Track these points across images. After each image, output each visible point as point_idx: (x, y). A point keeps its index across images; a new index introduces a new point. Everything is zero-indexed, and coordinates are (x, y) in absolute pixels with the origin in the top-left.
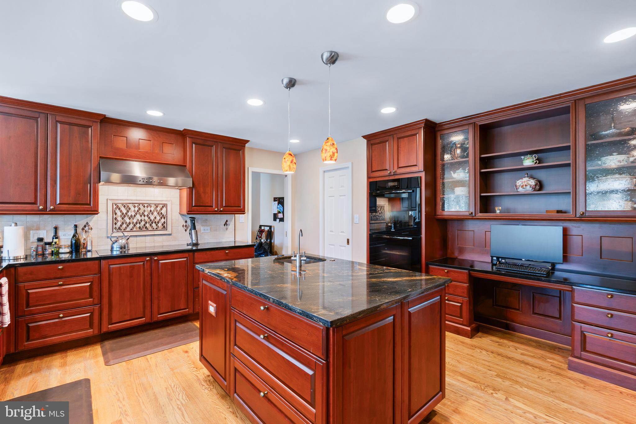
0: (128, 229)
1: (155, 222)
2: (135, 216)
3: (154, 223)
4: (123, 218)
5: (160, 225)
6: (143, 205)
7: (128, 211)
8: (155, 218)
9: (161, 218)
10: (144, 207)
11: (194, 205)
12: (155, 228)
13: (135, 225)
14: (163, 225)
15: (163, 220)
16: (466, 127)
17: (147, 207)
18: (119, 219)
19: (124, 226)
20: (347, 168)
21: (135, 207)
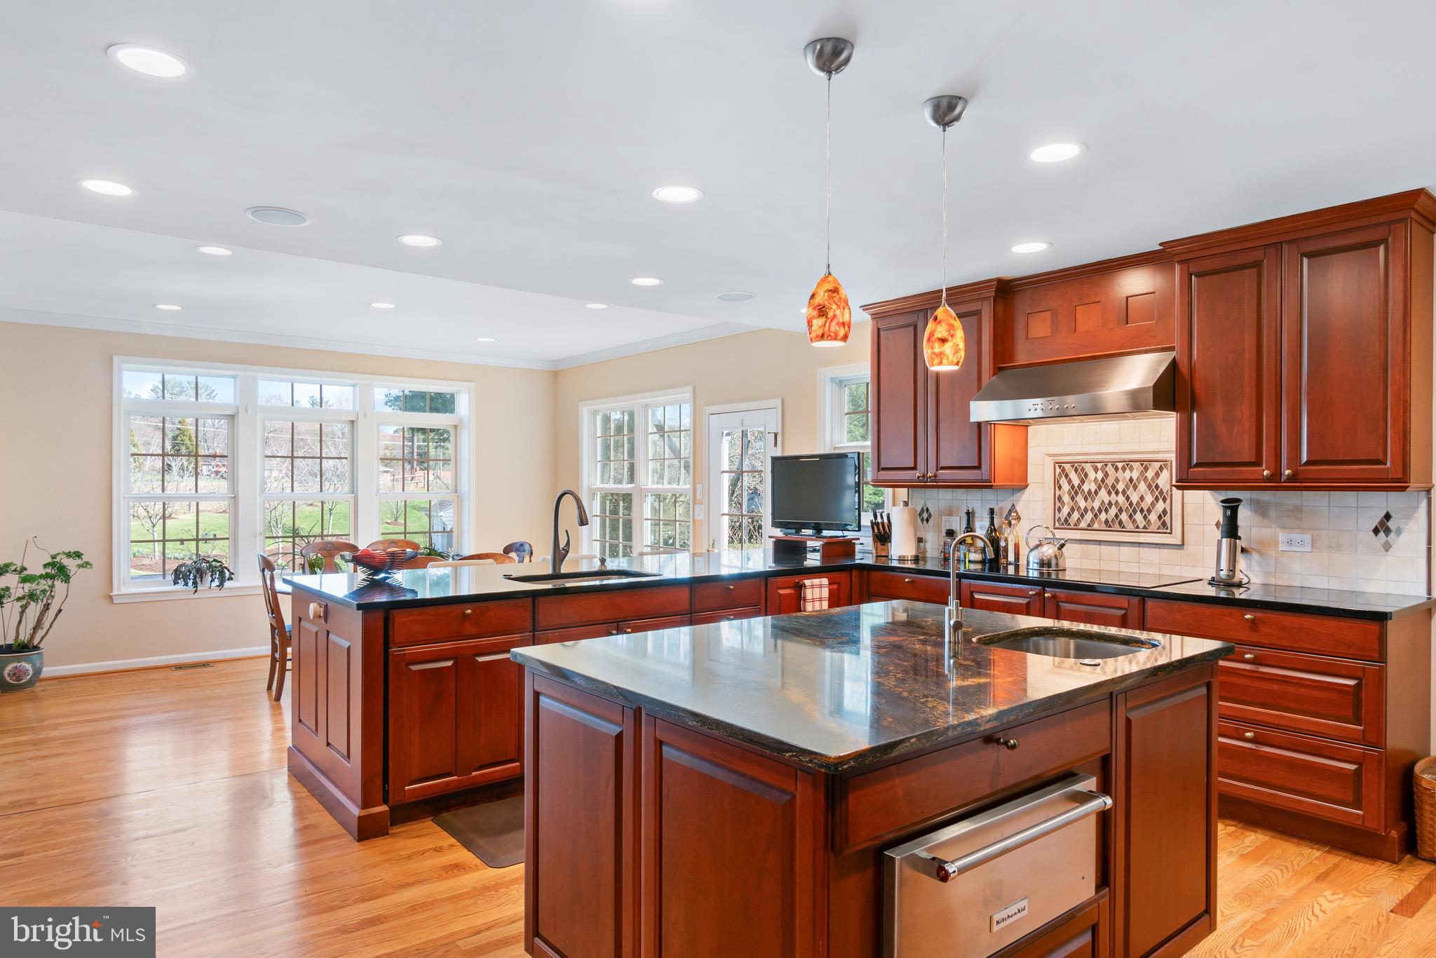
0: (1083, 525)
1: (1142, 511)
2: (1096, 492)
3: (1138, 513)
4: (1073, 499)
5: (1153, 517)
6: (1113, 465)
7: (1083, 482)
8: (1142, 498)
9: (1157, 499)
10: (1116, 469)
11: (1195, 461)
12: (1141, 526)
13: (1096, 516)
14: (1160, 517)
15: (1160, 506)
17: (1124, 469)
18: (1066, 498)
19: (1076, 515)
21: (1096, 470)
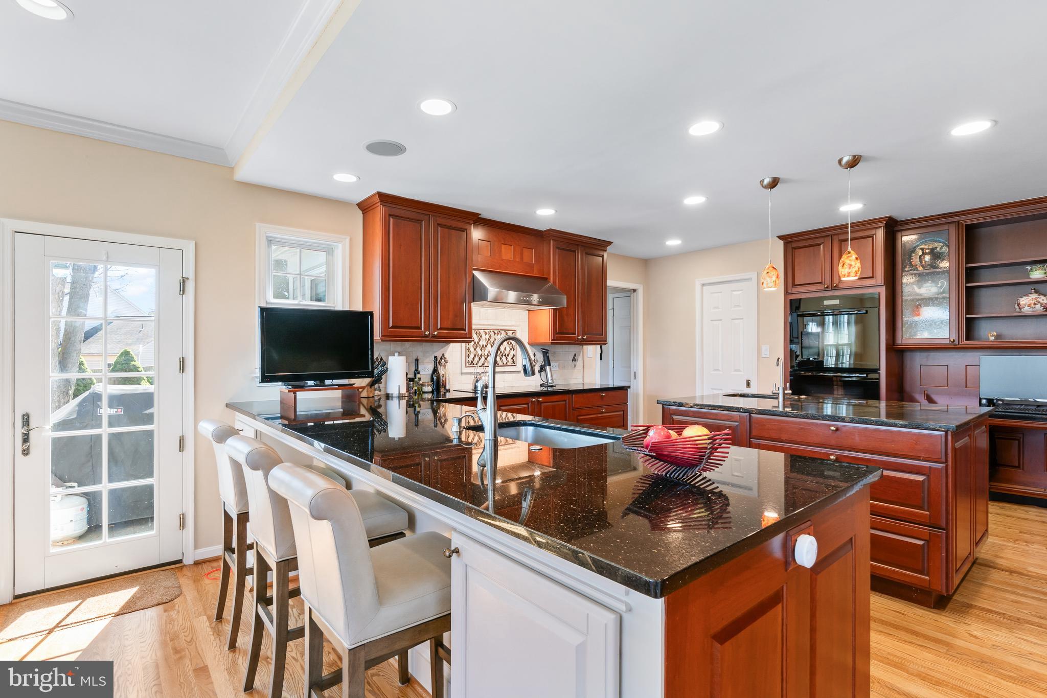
0: (480, 364)
1: (505, 355)
2: (486, 346)
3: (504, 356)
4: (475, 349)
5: (509, 358)
6: (493, 332)
7: (480, 340)
8: (505, 349)
9: (511, 349)
10: (495, 334)
12: (505, 363)
13: (486, 359)
14: (512, 358)
15: (512, 353)
16: (946, 227)
17: (498, 334)
18: (472, 349)
19: (476, 359)
20: (750, 279)
21: (486, 334)
